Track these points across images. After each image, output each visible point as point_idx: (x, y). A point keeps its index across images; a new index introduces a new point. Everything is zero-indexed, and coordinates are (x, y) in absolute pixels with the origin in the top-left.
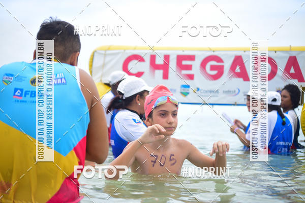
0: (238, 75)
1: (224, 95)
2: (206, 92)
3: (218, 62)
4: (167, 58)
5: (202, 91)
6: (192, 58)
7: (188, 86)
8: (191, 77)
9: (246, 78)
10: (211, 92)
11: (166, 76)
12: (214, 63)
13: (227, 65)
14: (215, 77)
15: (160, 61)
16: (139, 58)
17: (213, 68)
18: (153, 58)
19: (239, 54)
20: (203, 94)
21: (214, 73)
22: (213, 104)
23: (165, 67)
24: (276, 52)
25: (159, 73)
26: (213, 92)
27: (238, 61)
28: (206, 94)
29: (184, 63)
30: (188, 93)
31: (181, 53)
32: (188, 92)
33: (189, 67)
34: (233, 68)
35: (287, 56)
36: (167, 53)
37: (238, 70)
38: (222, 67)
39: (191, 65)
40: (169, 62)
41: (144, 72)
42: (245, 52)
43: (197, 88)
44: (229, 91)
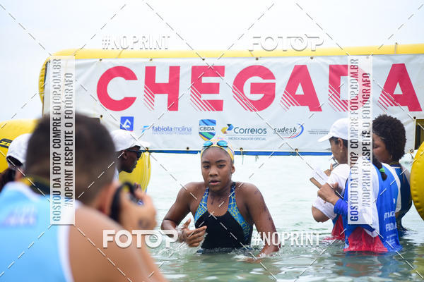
0: (301, 101)
1: (276, 136)
2: (245, 131)
3: (264, 78)
4: (174, 71)
5: (237, 130)
6: (218, 71)
7: (214, 122)
8: (217, 105)
9: (315, 106)
10: (252, 131)
11: (173, 105)
12: (257, 79)
13: (281, 83)
14: (261, 105)
15: (162, 77)
16: (127, 74)
17: (255, 88)
18: (150, 72)
19: (301, 62)
20: (239, 135)
21: (258, 97)
22: (257, 154)
23: (171, 90)
25: (162, 99)
26: (257, 131)
27: (300, 75)
29: (205, 80)
30: (213, 135)
31: (199, 63)
32: (212, 131)
33: (214, 88)
34: (291, 88)
35: (389, 64)
36: (174, 63)
37: (300, 91)
38: (274, 84)
39: (217, 85)
40: (178, 78)
41: (135, 98)
42: (312, 58)
43: (229, 125)
44: (284, 130)
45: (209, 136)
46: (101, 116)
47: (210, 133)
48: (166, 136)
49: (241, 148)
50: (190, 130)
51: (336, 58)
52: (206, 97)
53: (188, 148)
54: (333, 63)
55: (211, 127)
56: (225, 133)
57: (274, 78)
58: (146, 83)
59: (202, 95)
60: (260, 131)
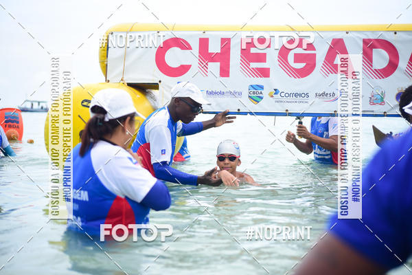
1: (317, 100)
2: (289, 95)
4: (226, 43)
5: (283, 95)
7: (262, 87)
8: (265, 73)
10: (296, 95)
11: (225, 72)
12: (300, 50)
13: (321, 53)
14: (303, 73)
15: (214, 48)
17: (298, 58)
18: (204, 43)
19: (338, 36)
20: (285, 99)
21: (301, 65)
23: (223, 58)
24: (395, 33)
25: (215, 67)
26: (300, 95)
27: (338, 46)
28: (289, 99)
29: (253, 50)
32: (261, 95)
33: (261, 58)
34: (329, 58)
36: (225, 35)
37: (338, 61)
38: (315, 54)
39: (265, 55)
40: (229, 49)
41: (190, 66)
42: (347, 33)
43: (275, 90)
44: (324, 94)
45: (258, 99)
46: (160, 82)
47: (259, 97)
48: (219, 99)
49: (287, 110)
50: (240, 94)
51: (368, 33)
52: (254, 65)
53: (239, 110)
54: (366, 37)
55: (259, 91)
56: (272, 96)
57: (315, 50)
58: (200, 52)
59: (251, 64)
60: (303, 95)
